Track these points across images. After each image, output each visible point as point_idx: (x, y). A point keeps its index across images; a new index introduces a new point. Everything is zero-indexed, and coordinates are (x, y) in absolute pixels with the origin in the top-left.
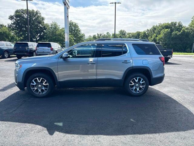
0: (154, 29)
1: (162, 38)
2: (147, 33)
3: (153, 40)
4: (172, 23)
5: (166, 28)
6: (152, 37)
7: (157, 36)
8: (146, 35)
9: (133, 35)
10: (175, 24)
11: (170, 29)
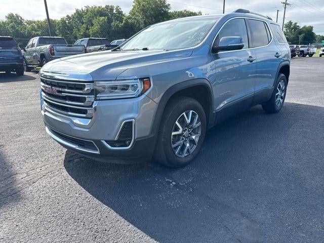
0: (79, 15)
1: (97, 32)
2: (67, 22)
3: (82, 35)
4: (107, 7)
5: (101, 16)
6: (79, 30)
7: (87, 29)
8: (68, 26)
9: (40, 25)
10: (112, 9)
11: (106, 18)
